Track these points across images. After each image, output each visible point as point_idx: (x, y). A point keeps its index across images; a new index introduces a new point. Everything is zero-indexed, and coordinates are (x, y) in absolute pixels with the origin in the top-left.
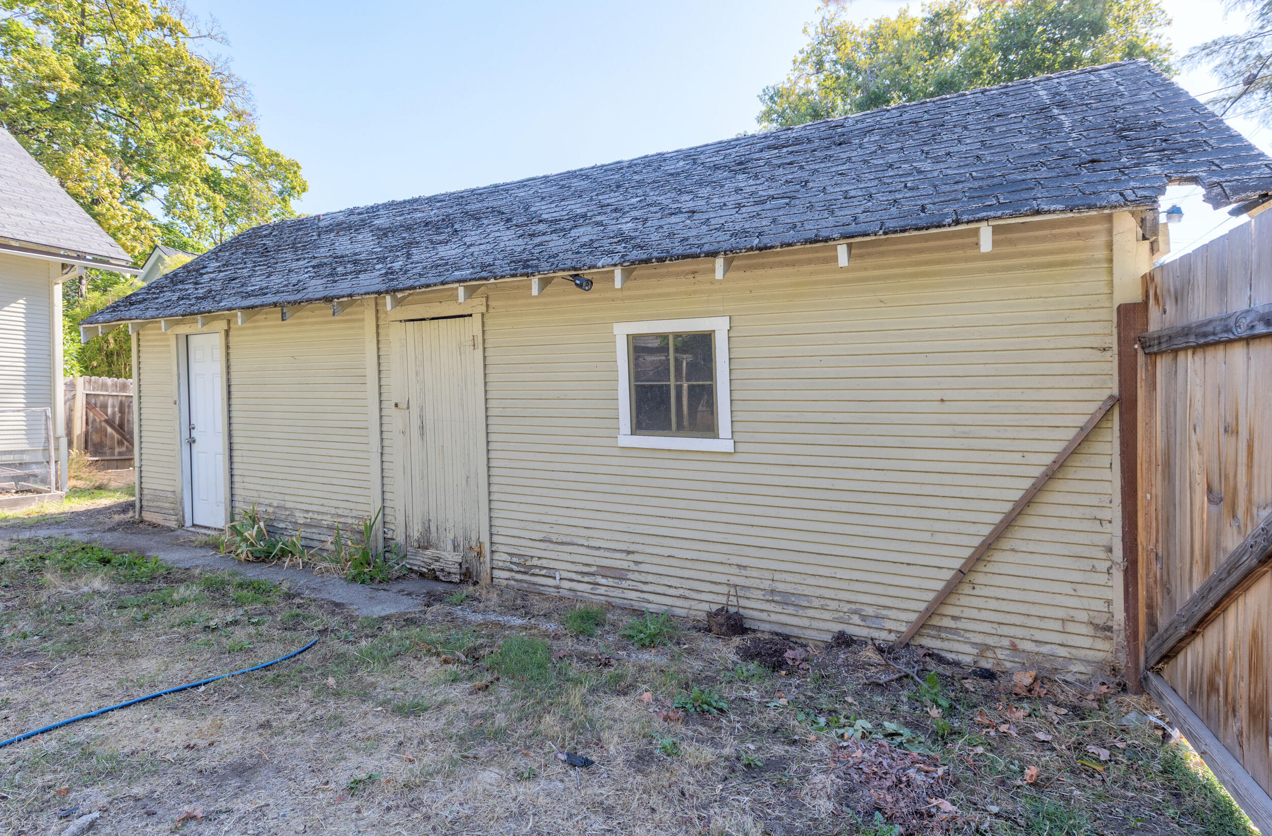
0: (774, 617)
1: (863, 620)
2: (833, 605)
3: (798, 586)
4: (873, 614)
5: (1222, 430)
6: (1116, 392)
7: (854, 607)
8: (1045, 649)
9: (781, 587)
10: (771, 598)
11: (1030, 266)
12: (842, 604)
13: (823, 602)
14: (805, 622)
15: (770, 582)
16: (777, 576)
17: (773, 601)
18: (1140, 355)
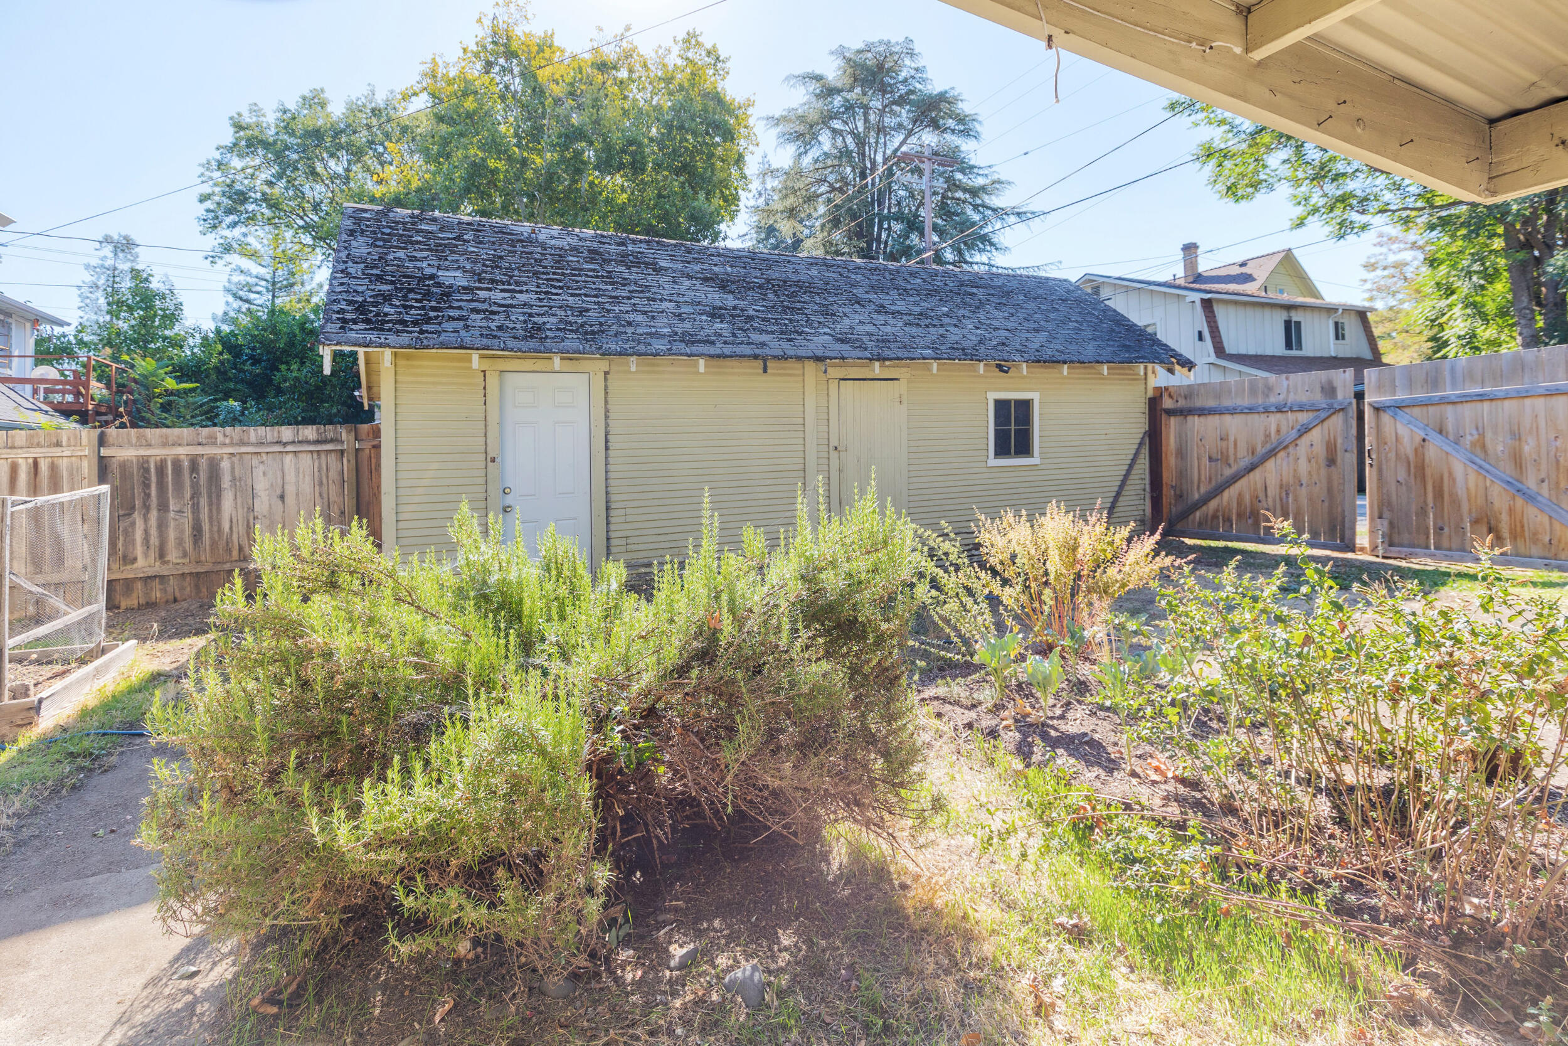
5: (1218, 440)
6: (1148, 429)
18: (1164, 416)
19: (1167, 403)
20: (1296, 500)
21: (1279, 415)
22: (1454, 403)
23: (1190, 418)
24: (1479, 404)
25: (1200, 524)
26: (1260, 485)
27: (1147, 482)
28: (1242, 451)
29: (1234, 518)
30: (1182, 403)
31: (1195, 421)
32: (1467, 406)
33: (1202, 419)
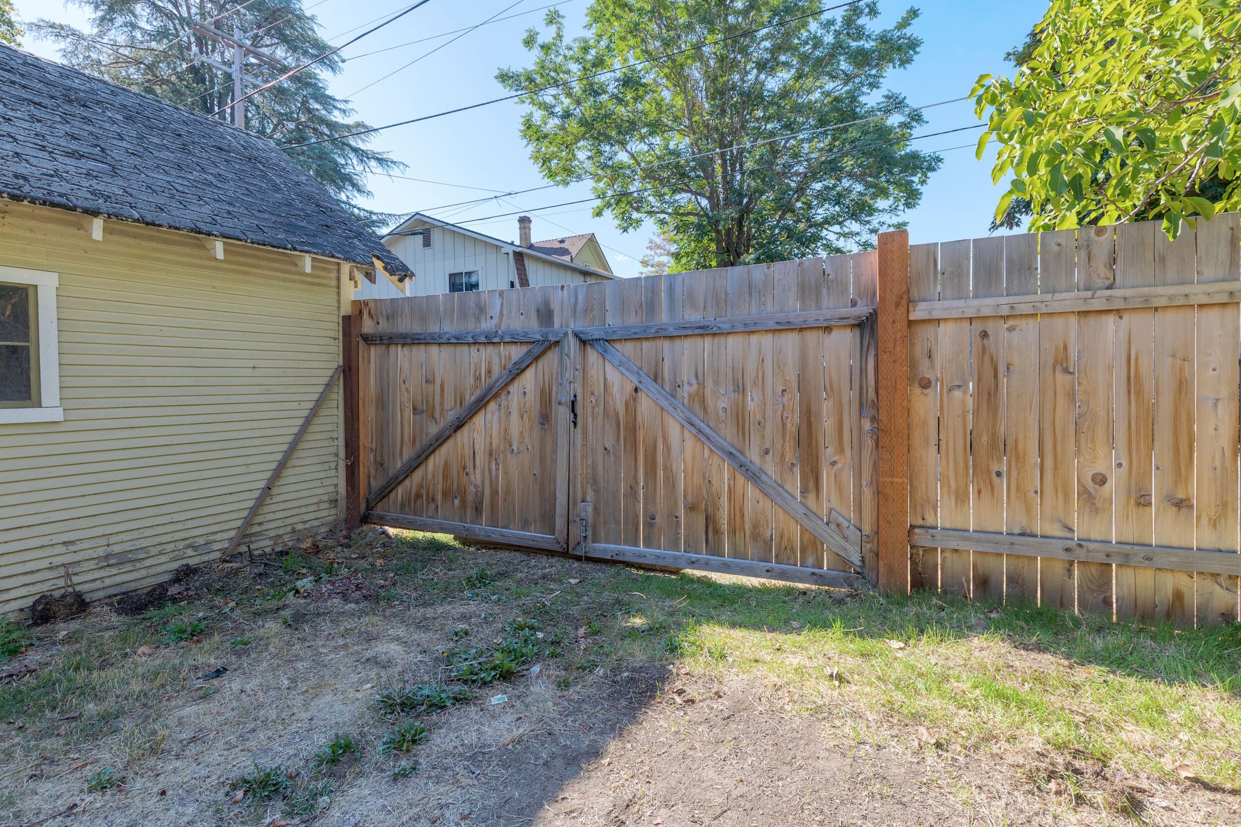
0: (108, 582)
1: (196, 551)
2: (170, 547)
3: (135, 542)
4: (203, 542)
5: (424, 382)
6: (341, 363)
7: (187, 542)
8: (308, 525)
9: (117, 549)
10: (106, 564)
11: (303, 282)
12: (177, 544)
13: (160, 548)
14: (143, 573)
15: (105, 548)
16: (113, 540)
17: (108, 566)
18: (362, 344)
19: (368, 326)
20: (506, 473)
21: (490, 349)
22: (672, 338)
23: (392, 348)
24: (699, 340)
25: (403, 505)
26: (468, 451)
27: (341, 442)
28: (449, 402)
29: (439, 497)
30: (384, 327)
31: (401, 355)
32: (688, 343)
33: (406, 350)
